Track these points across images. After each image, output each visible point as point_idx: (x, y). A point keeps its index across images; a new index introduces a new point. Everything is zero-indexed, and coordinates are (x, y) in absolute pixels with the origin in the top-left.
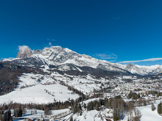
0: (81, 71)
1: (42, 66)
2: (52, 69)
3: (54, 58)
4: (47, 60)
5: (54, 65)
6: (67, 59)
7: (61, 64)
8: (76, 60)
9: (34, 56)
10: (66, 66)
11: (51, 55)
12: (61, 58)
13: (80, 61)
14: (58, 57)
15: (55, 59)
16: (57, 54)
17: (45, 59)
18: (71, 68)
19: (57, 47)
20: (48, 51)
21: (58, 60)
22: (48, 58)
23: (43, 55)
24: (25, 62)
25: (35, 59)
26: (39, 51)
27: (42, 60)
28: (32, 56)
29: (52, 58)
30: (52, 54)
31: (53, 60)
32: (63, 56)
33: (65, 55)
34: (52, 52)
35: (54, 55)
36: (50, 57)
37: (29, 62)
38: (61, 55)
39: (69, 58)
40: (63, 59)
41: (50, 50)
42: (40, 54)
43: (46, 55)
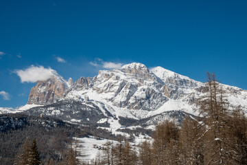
1: (103, 121)
2: (131, 128)
3: (128, 97)
4: (110, 104)
6: (166, 100)
7: (150, 114)
8: (192, 101)
9: (75, 95)
11: (119, 91)
12: (148, 97)
14: (139, 94)
15: (131, 101)
16: (137, 86)
17: (105, 101)
19: (132, 65)
20: (111, 80)
21: (140, 104)
22: (111, 100)
23: (99, 91)
24: (58, 112)
25: (79, 104)
26: (86, 81)
27: (99, 105)
28: (69, 96)
29: (124, 99)
30: (122, 86)
31: (126, 103)
32: (153, 91)
33: (157, 87)
34: (120, 82)
35: (128, 90)
36: (118, 96)
37: (66, 113)
38: (145, 87)
39: (170, 97)
40: (155, 101)
41: (115, 77)
42: (91, 90)
43: (105, 91)
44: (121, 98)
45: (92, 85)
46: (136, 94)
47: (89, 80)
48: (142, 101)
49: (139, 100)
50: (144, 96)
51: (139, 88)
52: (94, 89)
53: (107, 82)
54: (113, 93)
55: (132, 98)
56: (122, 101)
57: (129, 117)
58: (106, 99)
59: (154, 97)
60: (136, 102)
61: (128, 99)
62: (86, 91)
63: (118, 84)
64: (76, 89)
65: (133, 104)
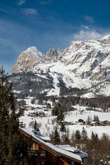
3: (93, 66)
4: (72, 75)
11: (85, 60)
15: (96, 70)
16: (107, 54)
20: (81, 50)
21: (104, 74)
22: (74, 71)
25: (33, 75)
26: (55, 53)
30: (89, 56)
31: (88, 74)
34: (89, 51)
35: (94, 59)
36: (83, 66)
41: (84, 46)
42: (59, 62)
43: (72, 63)
44: (86, 68)
45: (61, 57)
46: (102, 63)
47: (59, 52)
48: (108, 70)
49: (104, 69)
51: (109, 56)
52: (62, 62)
53: (76, 53)
54: (79, 64)
55: (97, 67)
56: (85, 71)
58: (70, 71)
60: (100, 72)
61: (92, 70)
62: (54, 64)
63: (87, 53)
64: (43, 62)
65: (97, 74)
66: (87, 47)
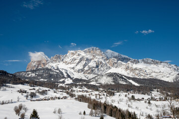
0: (136, 84)
1: (62, 80)
3: (85, 66)
4: (72, 71)
5: (84, 78)
6: (110, 68)
8: (127, 68)
10: (104, 78)
11: (79, 62)
12: (97, 67)
13: (136, 69)
14: (92, 64)
15: (86, 68)
16: (91, 60)
17: (69, 69)
18: (115, 80)
19: (91, 48)
20: (75, 56)
21: (92, 71)
22: (73, 68)
23: (67, 63)
25: (50, 70)
26: (59, 57)
27: (63, 71)
28: (47, 66)
29: (82, 67)
30: (81, 60)
31: (82, 70)
32: (101, 62)
33: (105, 60)
34: (80, 57)
35: (84, 62)
36: (78, 66)
37: (39, 75)
38: (96, 60)
39: (113, 66)
40: (102, 69)
41: (77, 54)
42: (61, 63)
43: (70, 63)
44: (80, 67)
45: (63, 60)
46: (89, 64)
47: (61, 57)
48: (94, 69)
49: (91, 68)
50: (95, 65)
51: (92, 61)
52: (64, 62)
53: (72, 58)
54: (75, 64)
55: (87, 67)
57: (83, 79)
59: (101, 66)
60: (89, 69)
61: (84, 68)
62: (58, 63)
63: (79, 58)
64: (52, 62)
65: (87, 70)
66: (79, 55)
